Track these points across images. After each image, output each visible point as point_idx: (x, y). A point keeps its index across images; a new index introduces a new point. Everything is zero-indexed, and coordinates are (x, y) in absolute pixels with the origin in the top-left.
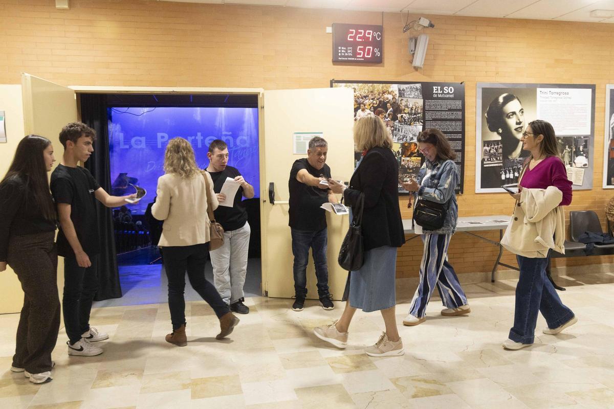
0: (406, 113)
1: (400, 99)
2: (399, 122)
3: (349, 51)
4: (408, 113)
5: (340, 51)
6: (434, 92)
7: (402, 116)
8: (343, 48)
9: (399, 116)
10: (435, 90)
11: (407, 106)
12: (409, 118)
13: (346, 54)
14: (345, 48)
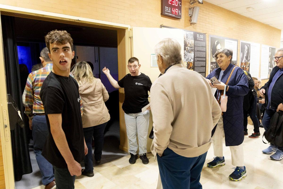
0: (188, 47)
1: (187, 39)
2: (187, 51)
3: (169, 10)
4: (189, 47)
5: (166, 9)
6: (197, 37)
7: (187, 48)
8: (167, 8)
9: (186, 48)
10: (198, 36)
11: (189, 43)
12: (190, 49)
13: (168, 11)
14: (168, 8)
